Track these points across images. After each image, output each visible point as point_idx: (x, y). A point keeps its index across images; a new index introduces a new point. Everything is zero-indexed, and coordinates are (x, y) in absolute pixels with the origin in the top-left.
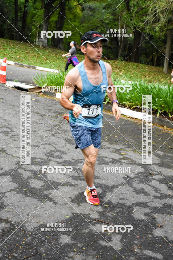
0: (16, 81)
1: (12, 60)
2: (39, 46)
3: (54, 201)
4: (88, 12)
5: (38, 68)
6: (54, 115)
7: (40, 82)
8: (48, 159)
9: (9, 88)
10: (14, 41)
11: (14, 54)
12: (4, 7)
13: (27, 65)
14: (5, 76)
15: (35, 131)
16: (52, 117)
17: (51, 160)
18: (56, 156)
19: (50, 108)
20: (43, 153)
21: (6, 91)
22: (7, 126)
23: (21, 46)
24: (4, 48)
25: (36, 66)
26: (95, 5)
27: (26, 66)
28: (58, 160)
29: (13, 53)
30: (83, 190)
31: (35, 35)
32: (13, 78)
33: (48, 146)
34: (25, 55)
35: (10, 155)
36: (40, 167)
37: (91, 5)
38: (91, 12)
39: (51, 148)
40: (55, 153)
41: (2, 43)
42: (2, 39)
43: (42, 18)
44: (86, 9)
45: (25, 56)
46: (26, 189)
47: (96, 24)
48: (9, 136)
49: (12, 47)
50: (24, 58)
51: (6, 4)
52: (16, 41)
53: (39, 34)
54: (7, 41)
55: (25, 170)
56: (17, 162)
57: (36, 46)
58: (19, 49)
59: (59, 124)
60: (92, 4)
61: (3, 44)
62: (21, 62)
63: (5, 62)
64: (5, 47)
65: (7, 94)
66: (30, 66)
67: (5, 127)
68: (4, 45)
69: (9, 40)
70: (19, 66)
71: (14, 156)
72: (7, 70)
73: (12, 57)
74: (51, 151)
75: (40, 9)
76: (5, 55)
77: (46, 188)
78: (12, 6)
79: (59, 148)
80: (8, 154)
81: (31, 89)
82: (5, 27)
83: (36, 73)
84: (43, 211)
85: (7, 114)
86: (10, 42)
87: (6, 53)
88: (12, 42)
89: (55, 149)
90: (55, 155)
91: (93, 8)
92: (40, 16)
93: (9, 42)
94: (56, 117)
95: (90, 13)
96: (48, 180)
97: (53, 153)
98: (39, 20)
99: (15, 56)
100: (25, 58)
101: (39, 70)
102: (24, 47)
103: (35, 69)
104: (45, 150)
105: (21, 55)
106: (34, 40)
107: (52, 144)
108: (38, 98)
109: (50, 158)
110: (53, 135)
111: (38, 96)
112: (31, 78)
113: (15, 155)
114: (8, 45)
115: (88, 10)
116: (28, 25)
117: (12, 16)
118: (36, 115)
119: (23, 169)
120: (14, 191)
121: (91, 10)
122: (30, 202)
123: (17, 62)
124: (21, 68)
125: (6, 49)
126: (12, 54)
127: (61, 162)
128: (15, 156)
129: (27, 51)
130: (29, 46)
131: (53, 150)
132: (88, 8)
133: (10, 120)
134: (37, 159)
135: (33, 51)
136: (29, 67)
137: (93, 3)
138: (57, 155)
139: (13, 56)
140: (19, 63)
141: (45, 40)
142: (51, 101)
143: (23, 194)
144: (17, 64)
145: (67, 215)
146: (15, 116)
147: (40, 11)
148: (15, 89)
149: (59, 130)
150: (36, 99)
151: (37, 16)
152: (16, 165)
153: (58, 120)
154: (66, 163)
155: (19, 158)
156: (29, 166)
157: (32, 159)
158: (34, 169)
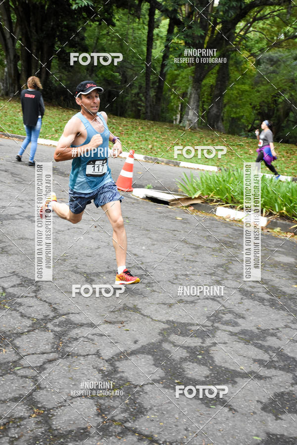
0: (149, 188)
1: (139, 153)
2: (185, 127)
3: (230, 405)
4: (267, 67)
5: (183, 164)
6: (217, 246)
7: (189, 187)
8: (212, 326)
9: (137, 200)
10: (143, 122)
11: (143, 142)
12: (128, 68)
13: (165, 160)
14: (130, 179)
15: (186, 275)
16: (214, 250)
18: (226, 321)
19: (208, 234)
20: (203, 315)
21: (133, 206)
22: (139, 266)
23: (155, 129)
24: (127, 134)
25: (180, 160)
26: (279, 54)
27: (163, 162)
28: (231, 329)
29: (141, 141)
30: (282, 388)
31: (175, 109)
32: (144, 183)
33: (210, 302)
34: (161, 143)
35: (147, 316)
36: (201, 341)
37: (273, 55)
38: (272, 66)
39: (217, 307)
40: (224, 315)
41: (124, 126)
42: (124, 119)
43: (188, 81)
44: (264, 62)
45: (162, 146)
46: (179, 381)
47: (281, 86)
49: (141, 131)
50: (160, 148)
51: (130, 63)
52: (146, 121)
53: (181, 106)
54: (132, 122)
55: (175, 346)
56: (160, 331)
57: (179, 128)
58: (151, 134)
59: (227, 262)
60: (274, 53)
61: (125, 127)
62: (155, 155)
63: (132, 156)
64: (129, 132)
65: (135, 209)
66: (170, 161)
67: (136, 268)
68: (128, 128)
69: (135, 120)
70: (152, 163)
71: (154, 318)
72: (134, 169)
73: (141, 148)
74: (218, 312)
75: (186, 68)
76: (130, 144)
77: (213, 381)
78: (141, 65)
79: (231, 307)
80: (144, 316)
81: (173, 200)
82: (127, 98)
83: (183, 174)
84: (213, 425)
85: (139, 244)
86: (136, 122)
87: (131, 141)
88: (140, 123)
89: (223, 308)
90: (224, 319)
91: (275, 59)
92: (185, 78)
93: (135, 124)
94: (221, 250)
95: (271, 68)
96: (216, 366)
97: (221, 315)
98: (183, 85)
99: (145, 145)
100: (162, 148)
101: (185, 167)
102: (160, 130)
103: (179, 166)
104: (206, 309)
105: (155, 144)
106: (174, 117)
107: (218, 299)
108: (186, 216)
109: (216, 325)
110: (218, 283)
111: (187, 213)
112: (173, 182)
113: (156, 317)
114: (133, 128)
115: (267, 63)
116: (164, 93)
117: (139, 81)
118: (185, 246)
119: (171, 342)
120: (159, 383)
121: (272, 63)
122: (188, 405)
123: (149, 155)
124: (156, 165)
125: (131, 134)
126: (140, 143)
127: (237, 333)
128: (156, 319)
129: (165, 136)
130: (168, 129)
131: (220, 311)
132: (267, 60)
133: (143, 255)
134: (194, 325)
135: (173, 137)
136: (167, 163)
137: (276, 52)
138: (228, 319)
139: (141, 146)
140: (152, 157)
141: (194, 118)
142: (208, 222)
144: (148, 158)
145: (257, 436)
146: (152, 248)
147: (185, 70)
148: (147, 201)
149: (228, 273)
150: (184, 217)
151: (180, 78)
152: (159, 335)
153: (224, 255)
154: (245, 336)
155: (163, 322)
156: (181, 338)
157: (185, 325)
158: (190, 343)
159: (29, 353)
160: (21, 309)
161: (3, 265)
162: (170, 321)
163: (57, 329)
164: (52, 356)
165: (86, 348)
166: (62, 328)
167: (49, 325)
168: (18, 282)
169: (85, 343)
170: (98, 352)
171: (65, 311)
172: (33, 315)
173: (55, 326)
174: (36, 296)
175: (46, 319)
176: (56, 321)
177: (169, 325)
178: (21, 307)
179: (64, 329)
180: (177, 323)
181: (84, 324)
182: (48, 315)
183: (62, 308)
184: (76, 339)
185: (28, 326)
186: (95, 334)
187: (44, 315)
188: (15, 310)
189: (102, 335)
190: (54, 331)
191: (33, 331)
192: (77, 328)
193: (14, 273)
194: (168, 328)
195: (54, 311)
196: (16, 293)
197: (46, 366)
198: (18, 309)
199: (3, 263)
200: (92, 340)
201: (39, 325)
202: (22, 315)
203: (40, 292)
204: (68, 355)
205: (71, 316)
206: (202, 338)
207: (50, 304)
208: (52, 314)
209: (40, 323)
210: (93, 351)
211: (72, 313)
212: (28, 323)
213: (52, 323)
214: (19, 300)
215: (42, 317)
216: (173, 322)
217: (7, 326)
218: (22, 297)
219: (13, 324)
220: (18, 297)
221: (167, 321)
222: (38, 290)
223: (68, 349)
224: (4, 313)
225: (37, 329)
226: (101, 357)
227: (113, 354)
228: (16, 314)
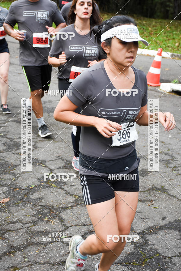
0: (175, 83)
1: (167, 50)
9: (164, 94)
11: (171, 41)
14: (158, 76)
22: (166, 152)
24: (156, 34)
29: (169, 40)
32: (170, 78)
35: (174, 196)
41: (153, 26)
42: (153, 20)
48: (170, 167)
49: (169, 31)
52: (174, 20)
54: (161, 22)
58: (178, 33)
61: (155, 28)
63: (160, 54)
67: (164, 154)
68: (157, 28)
69: (164, 21)
70: (178, 59)
72: (162, 66)
73: (168, 46)
80: (171, 196)
87: (160, 40)
88: (168, 23)
93: (163, 24)
99: (172, 44)
114: (162, 28)
123: (175, 53)
125: (160, 34)
126: (168, 42)
133: (170, 142)
139: (169, 45)
140: (179, 54)
144: (175, 55)
146: (177, 136)
148: (173, 94)
159: (72, 224)
161: (50, 150)
168: (62, 165)
172: (75, 193)
174: (78, 177)
178: (66, 186)
185: (72, 202)
188: (60, 188)
191: (76, 206)
193: (59, 157)
198: (63, 187)
199: (50, 149)
201: (80, 201)
202: (67, 193)
212: (72, 199)
217: (54, 201)
219: (59, 200)
224: (51, 190)
225: (79, 204)
226: (134, 230)
227: (144, 229)
228: (62, 192)
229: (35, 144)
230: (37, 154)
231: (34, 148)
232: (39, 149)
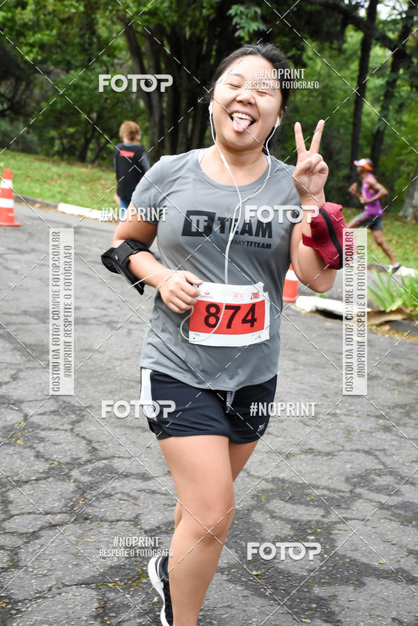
7: (383, 294)
8: (351, 492)
17: (359, 496)
18: (379, 486)
28: (384, 499)
36: (322, 512)
39: (370, 464)
46: (259, 573)
55: (273, 517)
56: (255, 493)
71: (252, 473)
90: (376, 484)
109: (358, 490)
113: (257, 472)
119: (268, 511)
120: (223, 573)
122: (262, 613)
127: (391, 506)
128: (256, 474)
131: (374, 470)
134: (318, 488)
138: (383, 483)
143: (247, 587)
152: (253, 498)
154: (406, 511)
155: (267, 481)
156: (289, 506)
157: (303, 486)
158: (301, 515)
159: (24, 511)
160: (40, 447)
162: (279, 479)
163: (86, 479)
164: (58, 518)
165: (121, 511)
166: (93, 477)
167: (75, 473)
168: (52, 409)
169: (122, 502)
170: (137, 517)
171: (109, 453)
172: (55, 457)
173: (83, 474)
174: (72, 430)
175: (75, 463)
176: (89, 467)
177: (276, 484)
178: (42, 444)
179: (97, 478)
180: (290, 483)
181: (132, 474)
182: (79, 458)
183: (107, 448)
184: (109, 496)
185: (41, 471)
186: (144, 490)
187: (72, 458)
188: (30, 447)
189: (154, 492)
190: (79, 482)
191: (45, 478)
192: (118, 479)
194: (272, 490)
195: (91, 453)
196: (41, 423)
197: (42, 533)
198: (35, 446)
199: (41, 382)
200: (135, 498)
201: (58, 472)
202: (38, 456)
203: (82, 423)
204: (86, 519)
205: (115, 460)
206: (325, 509)
207: (90, 442)
208: (86, 457)
209: (61, 468)
210: (130, 514)
211: (119, 457)
212: (42, 466)
213: (81, 469)
214: (43, 434)
215: (68, 460)
216: (283, 481)
217: (8, 469)
218: (50, 429)
219: (17, 467)
220: (43, 430)
221: (274, 479)
222: (78, 422)
223: (89, 510)
224: (11, 450)
225: (53, 476)
226: (139, 525)
227: (161, 523)
228: (29, 454)
229: (16, 373)
230: (13, 388)
231: (11, 380)
232: (20, 381)
